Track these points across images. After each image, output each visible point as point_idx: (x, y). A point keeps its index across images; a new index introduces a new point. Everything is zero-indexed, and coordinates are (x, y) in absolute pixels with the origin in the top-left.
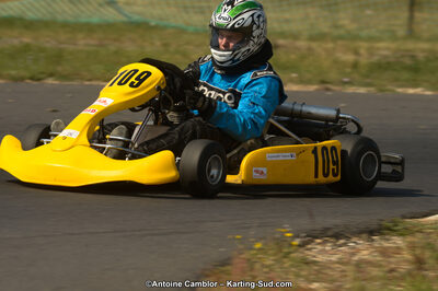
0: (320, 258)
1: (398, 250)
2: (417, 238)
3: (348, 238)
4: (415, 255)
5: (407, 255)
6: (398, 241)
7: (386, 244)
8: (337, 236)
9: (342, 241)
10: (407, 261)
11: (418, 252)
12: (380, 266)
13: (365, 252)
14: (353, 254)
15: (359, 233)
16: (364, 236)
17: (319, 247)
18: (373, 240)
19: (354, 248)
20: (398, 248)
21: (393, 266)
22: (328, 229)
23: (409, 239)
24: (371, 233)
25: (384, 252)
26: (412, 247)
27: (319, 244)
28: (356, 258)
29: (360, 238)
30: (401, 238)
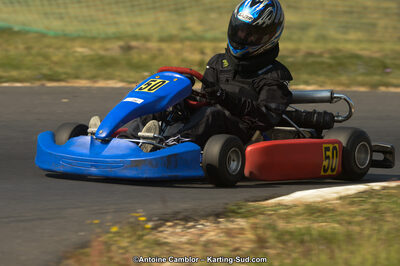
0: (171, 240)
1: (242, 230)
2: (259, 220)
3: (196, 221)
4: (257, 235)
5: (250, 235)
6: (242, 223)
7: (231, 226)
8: (186, 219)
9: (191, 224)
10: (250, 241)
11: (260, 232)
12: (226, 246)
13: (212, 233)
14: (201, 235)
15: (206, 216)
16: (211, 218)
17: (170, 230)
18: (219, 222)
19: (201, 229)
20: (243, 229)
21: (237, 245)
22: (179, 213)
23: (252, 220)
24: (218, 215)
25: (229, 233)
26: (254, 227)
27: (170, 226)
28: (203, 239)
29: (208, 221)
30: (244, 220)
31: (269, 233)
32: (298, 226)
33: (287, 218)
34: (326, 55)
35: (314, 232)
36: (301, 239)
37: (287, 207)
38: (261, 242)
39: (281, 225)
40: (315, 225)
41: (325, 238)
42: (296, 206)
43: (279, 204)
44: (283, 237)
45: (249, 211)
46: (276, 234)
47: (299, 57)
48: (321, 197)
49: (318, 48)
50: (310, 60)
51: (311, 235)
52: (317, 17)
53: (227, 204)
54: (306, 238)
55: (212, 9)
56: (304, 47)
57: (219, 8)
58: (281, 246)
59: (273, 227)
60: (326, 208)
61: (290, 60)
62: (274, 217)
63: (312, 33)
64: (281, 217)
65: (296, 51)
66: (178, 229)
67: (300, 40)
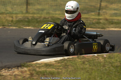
31: (34, 72)
32: (43, 70)
33: (39, 67)
34: (50, 18)
35: (48, 72)
36: (44, 74)
37: (39, 64)
38: (32, 75)
39: (37, 69)
40: (48, 70)
41: (51, 73)
42: (42, 64)
43: (37, 63)
44: (38, 73)
45: (28, 65)
46: (36, 72)
47: (42, 19)
48: (49, 61)
49: (47, 16)
50: (45, 20)
51: (47, 72)
52: (47, 7)
53: (21, 63)
54: (45, 73)
55: (15, 5)
56: (43, 16)
57: (17, 4)
58: (38, 76)
59: (35, 70)
60: (51, 64)
61: (39, 20)
62: (35, 67)
63: (45, 11)
64: (37, 67)
65: (40, 17)
66: (6, 71)
67: (42, 14)
